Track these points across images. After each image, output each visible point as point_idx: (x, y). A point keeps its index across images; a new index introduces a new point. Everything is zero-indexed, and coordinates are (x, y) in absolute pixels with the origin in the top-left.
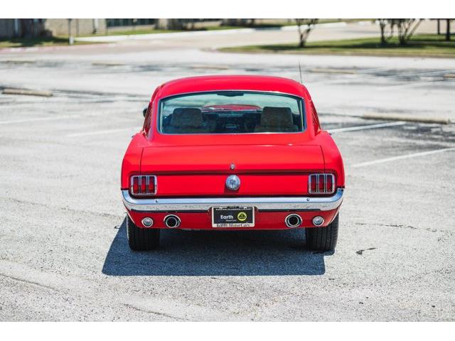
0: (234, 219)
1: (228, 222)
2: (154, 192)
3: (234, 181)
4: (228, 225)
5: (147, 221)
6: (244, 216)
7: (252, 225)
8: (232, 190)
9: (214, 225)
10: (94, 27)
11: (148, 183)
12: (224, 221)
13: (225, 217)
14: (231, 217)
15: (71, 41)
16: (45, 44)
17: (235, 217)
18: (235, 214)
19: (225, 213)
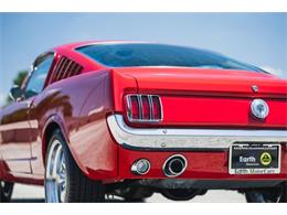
0: (256, 162)
1: (249, 167)
4: (249, 171)
6: (268, 157)
7: (277, 171)
8: (258, 119)
9: (232, 171)
11: (151, 104)
12: (244, 166)
13: (246, 160)
14: (253, 159)
17: (258, 161)
18: (257, 154)
19: (245, 154)
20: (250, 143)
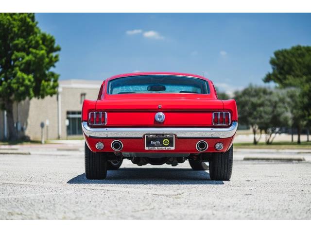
0: (160, 144)
1: (156, 146)
2: (105, 123)
3: (160, 116)
4: (156, 148)
5: (100, 146)
6: (167, 141)
7: (173, 148)
8: (159, 122)
9: (147, 148)
10: (58, 134)
11: (101, 117)
12: (153, 145)
13: (154, 143)
14: (158, 142)
15: (43, 142)
16: (25, 143)
17: (161, 143)
18: (161, 140)
19: (154, 140)
20: (157, 135)
